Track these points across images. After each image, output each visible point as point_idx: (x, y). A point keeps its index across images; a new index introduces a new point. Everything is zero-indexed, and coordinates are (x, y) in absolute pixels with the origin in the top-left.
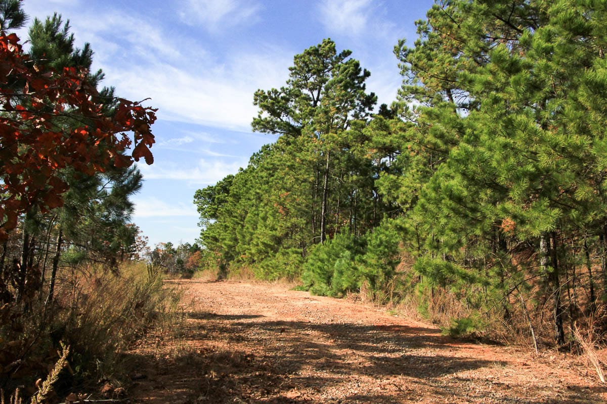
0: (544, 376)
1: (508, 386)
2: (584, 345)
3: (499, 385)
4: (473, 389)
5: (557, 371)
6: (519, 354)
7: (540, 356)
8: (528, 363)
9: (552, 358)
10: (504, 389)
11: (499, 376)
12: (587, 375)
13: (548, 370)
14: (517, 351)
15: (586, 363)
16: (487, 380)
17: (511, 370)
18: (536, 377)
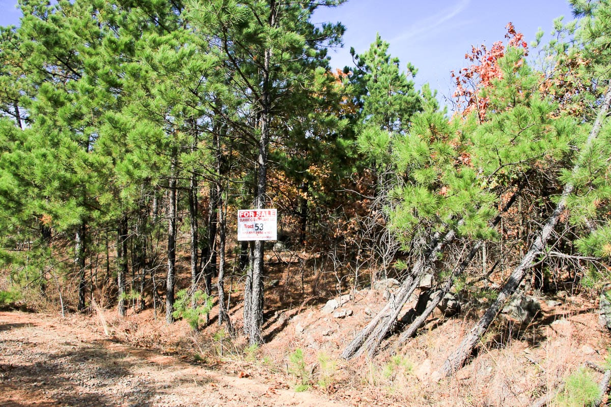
0: (65, 335)
1: (35, 344)
2: (98, 309)
3: (28, 344)
4: (5, 349)
5: (77, 330)
6: (49, 319)
7: (65, 320)
8: (55, 325)
9: (74, 321)
10: (32, 347)
11: (29, 337)
12: (97, 331)
13: (69, 329)
14: (47, 316)
15: (97, 323)
16: (18, 341)
17: (40, 332)
18: (59, 336)
